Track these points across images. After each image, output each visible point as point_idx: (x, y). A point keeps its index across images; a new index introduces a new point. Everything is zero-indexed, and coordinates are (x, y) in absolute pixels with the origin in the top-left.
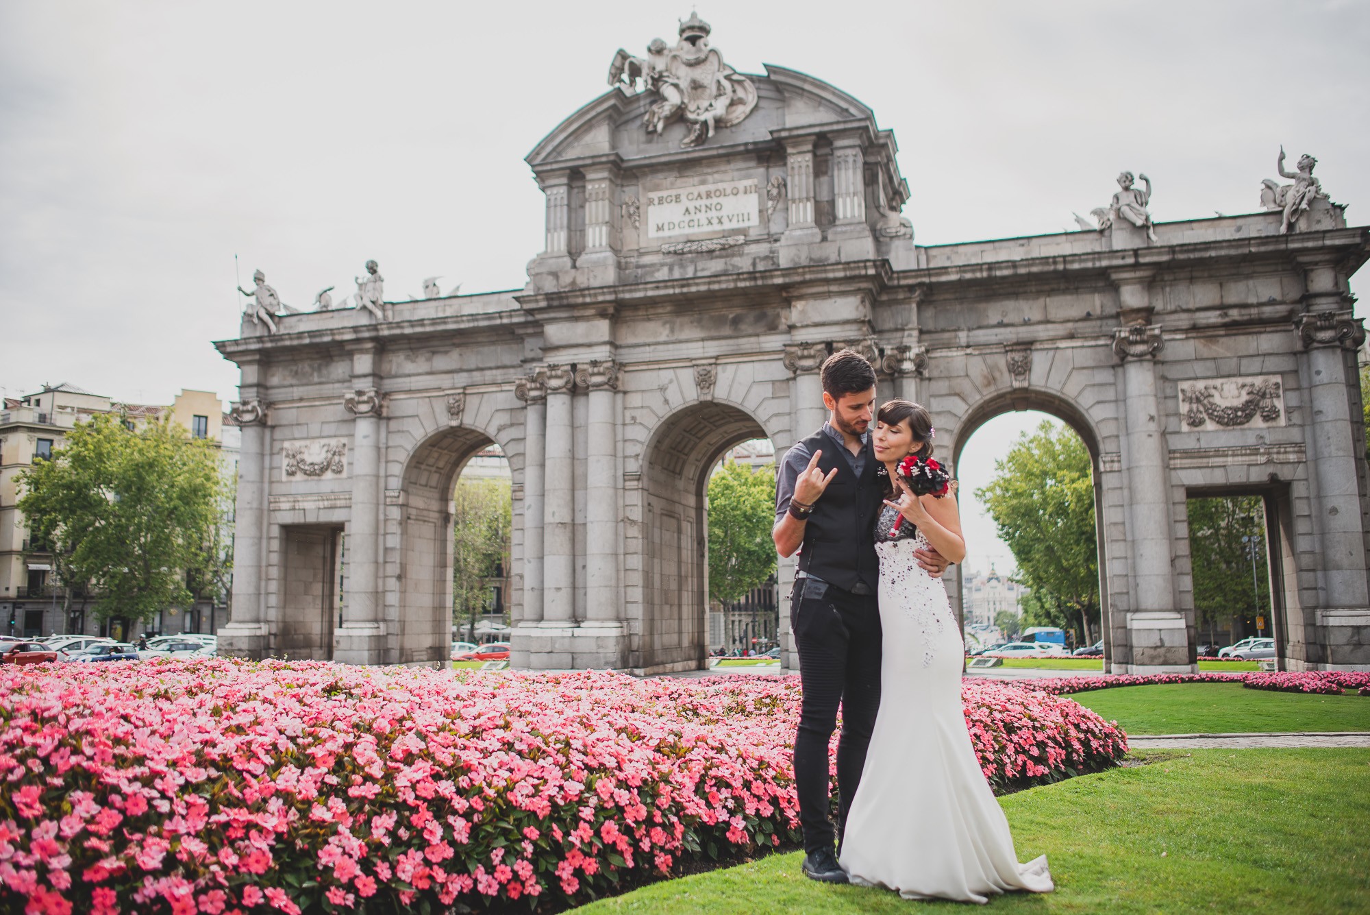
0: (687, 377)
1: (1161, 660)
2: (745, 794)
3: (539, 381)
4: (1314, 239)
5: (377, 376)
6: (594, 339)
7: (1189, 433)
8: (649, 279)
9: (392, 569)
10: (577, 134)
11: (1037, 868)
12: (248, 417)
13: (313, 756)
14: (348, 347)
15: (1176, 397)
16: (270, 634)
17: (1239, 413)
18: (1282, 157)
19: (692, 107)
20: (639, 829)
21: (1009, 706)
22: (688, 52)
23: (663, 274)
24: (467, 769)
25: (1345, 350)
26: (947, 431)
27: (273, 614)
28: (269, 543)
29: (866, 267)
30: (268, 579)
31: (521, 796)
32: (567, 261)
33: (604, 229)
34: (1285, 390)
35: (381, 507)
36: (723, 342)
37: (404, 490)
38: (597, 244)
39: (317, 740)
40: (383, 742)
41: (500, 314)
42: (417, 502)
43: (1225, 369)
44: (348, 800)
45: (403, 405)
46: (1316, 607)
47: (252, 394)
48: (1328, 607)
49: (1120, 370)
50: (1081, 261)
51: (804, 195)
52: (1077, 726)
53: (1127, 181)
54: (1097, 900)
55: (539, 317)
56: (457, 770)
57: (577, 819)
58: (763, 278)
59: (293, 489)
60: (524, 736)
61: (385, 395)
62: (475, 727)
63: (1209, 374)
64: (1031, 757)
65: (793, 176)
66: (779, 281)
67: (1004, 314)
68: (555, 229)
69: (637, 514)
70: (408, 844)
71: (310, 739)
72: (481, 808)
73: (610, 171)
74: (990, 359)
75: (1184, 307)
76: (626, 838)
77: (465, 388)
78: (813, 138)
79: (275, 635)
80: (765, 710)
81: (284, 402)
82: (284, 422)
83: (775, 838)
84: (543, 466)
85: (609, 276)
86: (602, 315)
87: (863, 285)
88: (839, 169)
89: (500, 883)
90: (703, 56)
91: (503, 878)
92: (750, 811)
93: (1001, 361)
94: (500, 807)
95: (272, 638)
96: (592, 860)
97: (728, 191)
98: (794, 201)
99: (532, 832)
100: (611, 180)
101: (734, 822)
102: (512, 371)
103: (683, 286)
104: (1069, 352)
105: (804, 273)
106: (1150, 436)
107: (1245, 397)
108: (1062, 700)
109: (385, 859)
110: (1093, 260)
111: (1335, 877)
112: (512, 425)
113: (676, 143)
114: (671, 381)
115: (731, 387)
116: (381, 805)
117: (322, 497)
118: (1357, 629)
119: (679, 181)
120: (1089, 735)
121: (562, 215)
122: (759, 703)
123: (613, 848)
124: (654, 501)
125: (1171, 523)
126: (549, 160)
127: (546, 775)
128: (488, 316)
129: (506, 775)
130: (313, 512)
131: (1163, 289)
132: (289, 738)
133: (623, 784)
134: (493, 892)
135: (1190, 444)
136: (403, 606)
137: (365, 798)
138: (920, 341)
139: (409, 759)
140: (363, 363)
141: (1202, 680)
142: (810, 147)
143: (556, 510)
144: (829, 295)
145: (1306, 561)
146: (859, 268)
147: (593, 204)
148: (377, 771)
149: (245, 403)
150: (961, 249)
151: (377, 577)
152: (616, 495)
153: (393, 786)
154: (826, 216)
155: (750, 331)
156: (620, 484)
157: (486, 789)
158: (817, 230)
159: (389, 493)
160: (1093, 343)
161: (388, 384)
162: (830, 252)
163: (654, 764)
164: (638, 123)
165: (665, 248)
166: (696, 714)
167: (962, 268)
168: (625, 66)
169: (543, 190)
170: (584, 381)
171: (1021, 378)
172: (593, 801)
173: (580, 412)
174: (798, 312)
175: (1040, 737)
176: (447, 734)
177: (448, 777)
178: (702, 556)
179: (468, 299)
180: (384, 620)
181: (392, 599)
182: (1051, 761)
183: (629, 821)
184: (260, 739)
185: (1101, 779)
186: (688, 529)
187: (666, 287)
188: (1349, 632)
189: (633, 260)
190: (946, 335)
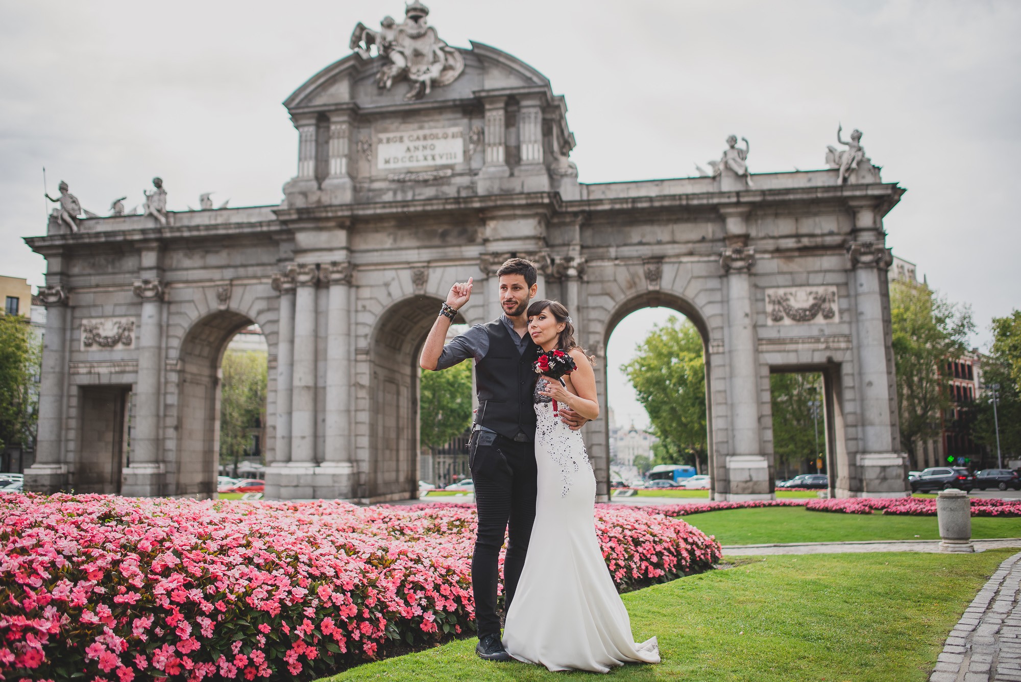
0: (406, 276)
1: (750, 491)
2: (436, 595)
3: (291, 276)
4: (860, 190)
5: (160, 268)
6: (335, 244)
7: (773, 327)
8: (378, 200)
9: (171, 421)
10: (324, 86)
11: (649, 646)
12: (52, 299)
13: (85, 571)
14: (137, 245)
15: (763, 300)
16: (69, 472)
17: (807, 313)
18: (840, 130)
19: (414, 70)
20: (351, 623)
21: (636, 526)
22: (412, 28)
23: (388, 197)
24: (214, 579)
25: (880, 270)
26: (600, 321)
27: (71, 457)
28: (69, 400)
29: (542, 198)
30: (68, 429)
31: (257, 600)
32: (314, 184)
33: (344, 161)
34: (839, 297)
35: (163, 373)
36: (434, 250)
37: (182, 359)
38: (338, 171)
39: (90, 558)
40: (146, 559)
41: (261, 224)
42: (192, 368)
43: (798, 282)
44: (113, 606)
45: (183, 292)
46: (856, 453)
47: (56, 280)
48: (864, 452)
49: (725, 280)
50: (699, 199)
51: (497, 141)
52: (686, 540)
53: (732, 141)
54: (691, 668)
55: (291, 226)
56: (207, 579)
57: (302, 617)
58: (465, 202)
60: (261, 553)
61: (166, 284)
62: (222, 546)
63: (787, 284)
64: (652, 563)
65: (489, 126)
66: (477, 205)
67: (643, 236)
68: (306, 159)
69: (365, 380)
70: (163, 640)
71: (84, 558)
72: (224, 610)
73: (350, 116)
74: (632, 269)
75: (771, 234)
76: (341, 630)
77: (231, 280)
78: (505, 98)
79: (73, 474)
80: (455, 530)
81: (83, 287)
82: (83, 304)
83: (458, 627)
84: (292, 342)
85: (347, 197)
86: (341, 226)
87: (540, 211)
88: (524, 123)
89: (238, 668)
91: (241, 664)
92: (439, 608)
93: (640, 270)
94: (239, 608)
95: (70, 477)
96: (313, 648)
97: (440, 135)
98: (489, 145)
99: (266, 628)
100: (350, 124)
101: (426, 616)
102: (269, 268)
103: (403, 206)
104: (689, 265)
105: (496, 200)
106: (745, 328)
107: (811, 301)
108: (675, 521)
109: (142, 652)
110: (708, 198)
111: (858, 645)
112: (269, 310)
113: (401, 97)
114: (393, 279)
115: (439, 284)
116: (141, 609)
117: (114, 363)
118: (884, 468)
119: (403, 127)
120: (694, 546)
121: (311, 148)
122: (451, 525)
123: (330, 638)
124: (379, 370)
125: (759, 391)
126: (303, 105)
127: (278, 583)
128: (251, 225)
129: (246, 583)
130: (105, 374)
131: (756, 220)
132: (66, 557)
133: (339, 589)
134: (232, 675)
135: (773, 334)
136: (179, 449)
137: (128, 603)
138: (581, 254)
139: (166, 572)
140: (149, 259)
141: (777, 505)
142: (502, 105)
143: (303, 376)
144: (514, 217)
145: (851, 419)
146: (537, 198)
147: (336, 141)
148: (138, 582)
149: (50, 287)
150: (613, 187)
151: (158, 427)
152: (349, 365)
153: (152, 594)
154: (513, 157)
155: (454, 242)
156: (353, 357)
157: (229, 594)
158: (506, 168)
159: (169, 362)
160: (706, 259)
161: (170, 276)
162: (516, 185)
163: (364, 573)
164: (371, 80)
165: (391, 176)
166: (403, 534)
168: (362, 34)
169: (297, 127)
170: (326, 277)
171: (654, 283)
172: (315, 602)
173: (322, 301)
174: (491, 229)
175: (658, 548)
176: (198, 552)
177: (198, 587)
178: (415, 413)
179: (235, 212)
180: (164, 462)
181: (171, 444)
182: (666, 566)
183: (343, 617)
184: (40, 559)
185: (701, 578)
186: (405, 392)
187: (391, 207)
188: (878, 470)
189: (366, 185)
190: (601, 250)
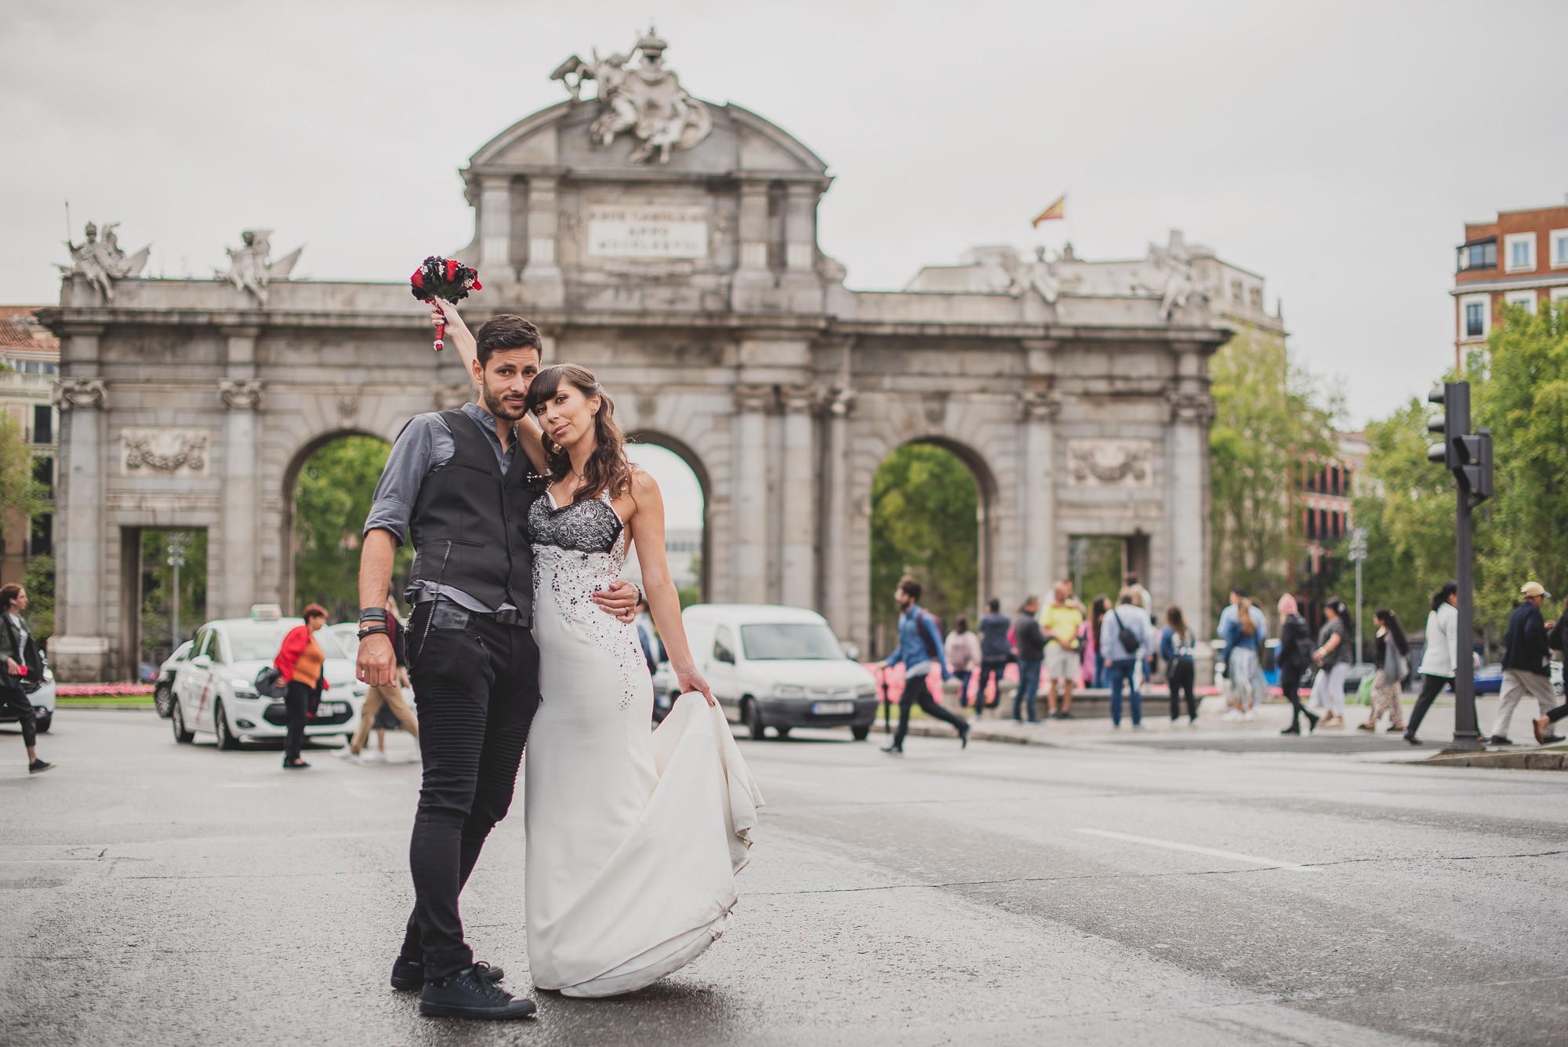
59: (138, 485)
90: (660, 76)
167: (897, 324)
